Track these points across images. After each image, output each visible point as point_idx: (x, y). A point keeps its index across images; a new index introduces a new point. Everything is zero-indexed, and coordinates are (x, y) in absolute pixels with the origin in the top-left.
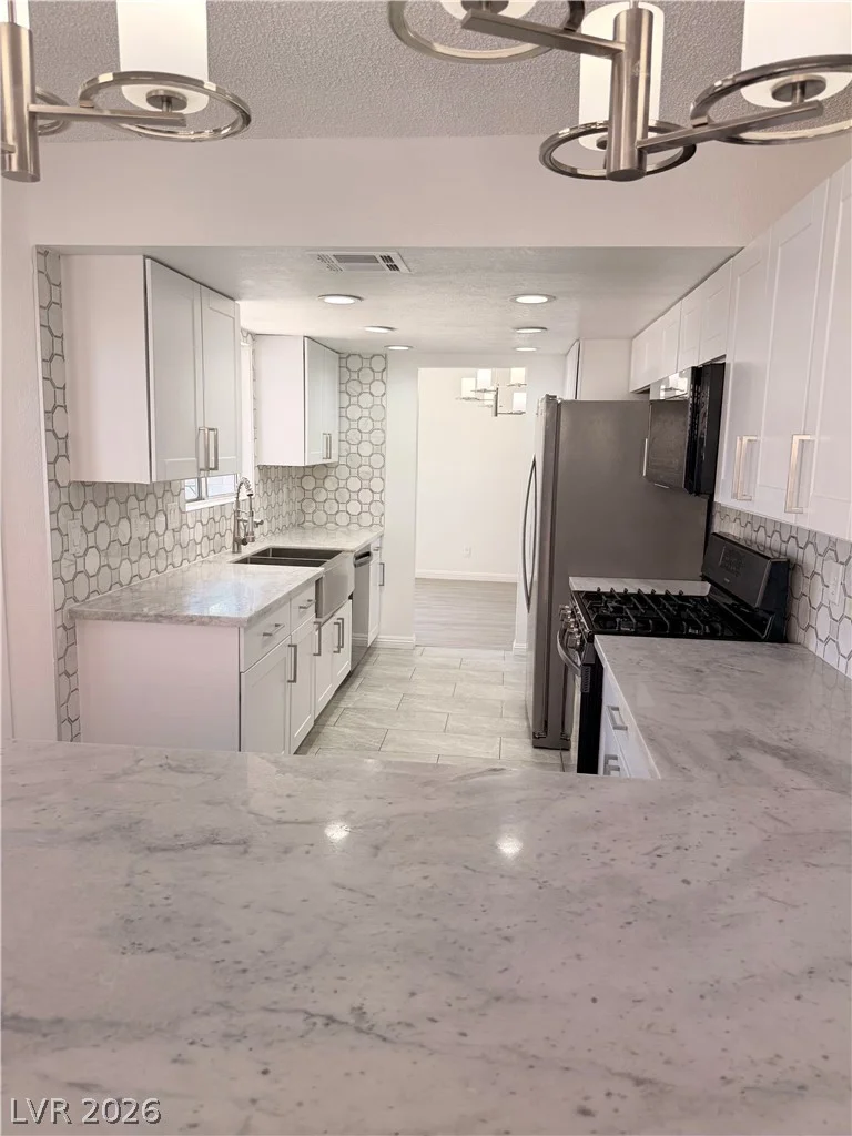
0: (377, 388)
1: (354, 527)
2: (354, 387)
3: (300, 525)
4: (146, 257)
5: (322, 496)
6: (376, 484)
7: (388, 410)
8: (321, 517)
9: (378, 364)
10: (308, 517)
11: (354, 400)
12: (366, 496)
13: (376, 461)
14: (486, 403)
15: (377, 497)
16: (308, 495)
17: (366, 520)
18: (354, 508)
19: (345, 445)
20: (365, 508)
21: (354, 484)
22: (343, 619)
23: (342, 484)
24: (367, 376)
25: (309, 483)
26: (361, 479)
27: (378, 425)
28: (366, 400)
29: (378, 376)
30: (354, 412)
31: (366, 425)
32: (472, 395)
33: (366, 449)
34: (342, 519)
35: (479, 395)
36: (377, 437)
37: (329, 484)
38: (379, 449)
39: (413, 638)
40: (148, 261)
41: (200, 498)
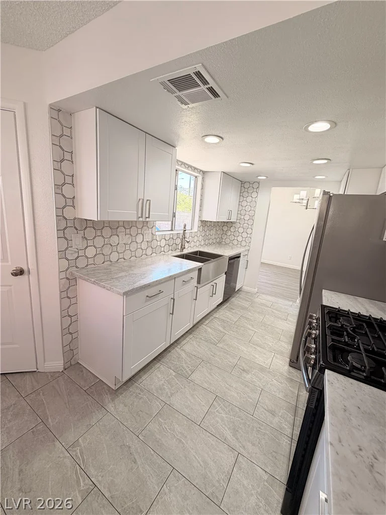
0: (254, 195)
1: (239, 246)
2: (245, 194)
3: (220, 243)
4: (97, 107)
5: (229, 233)
6: (249, 231)
7: (257, 203)
8: (228, 241)
9: (255, 186)
10: (224, 240)
11: (245, 199)
12: (245, 235)
13: (250, 222)
14: (303, 204)
15: (249, 236)
16: (224, 232)
17: (244, 243)
18: (240, 239)
19: (239, 216)
20: (244, 239)
21: (241, 230)
22: (216, 284)
23: (237, 229)
24: (250, 191)
25: (225, 229)
26: (244, 229)
27: (252, 209)
28: (249, 199)
29: (255, 190)
30: (244, 204)
31: (247, 208)
32: (298, 201)
33: (247, 217)
34: (235, 242)
35: (301, 201)
36: (252, 213)
37: (232, 229)
38: (252, 218)
39: (256, 290)
40: (98, 109)
41: (172, 230)
